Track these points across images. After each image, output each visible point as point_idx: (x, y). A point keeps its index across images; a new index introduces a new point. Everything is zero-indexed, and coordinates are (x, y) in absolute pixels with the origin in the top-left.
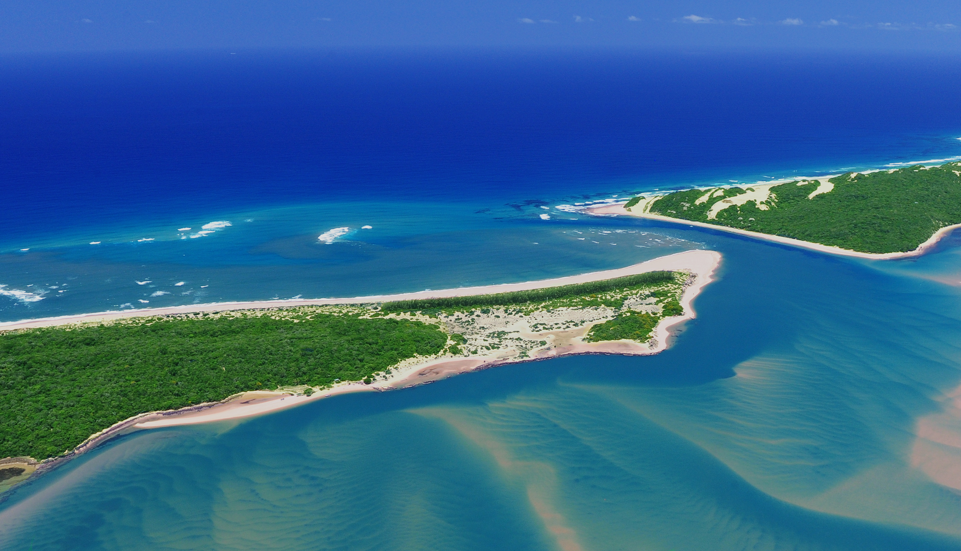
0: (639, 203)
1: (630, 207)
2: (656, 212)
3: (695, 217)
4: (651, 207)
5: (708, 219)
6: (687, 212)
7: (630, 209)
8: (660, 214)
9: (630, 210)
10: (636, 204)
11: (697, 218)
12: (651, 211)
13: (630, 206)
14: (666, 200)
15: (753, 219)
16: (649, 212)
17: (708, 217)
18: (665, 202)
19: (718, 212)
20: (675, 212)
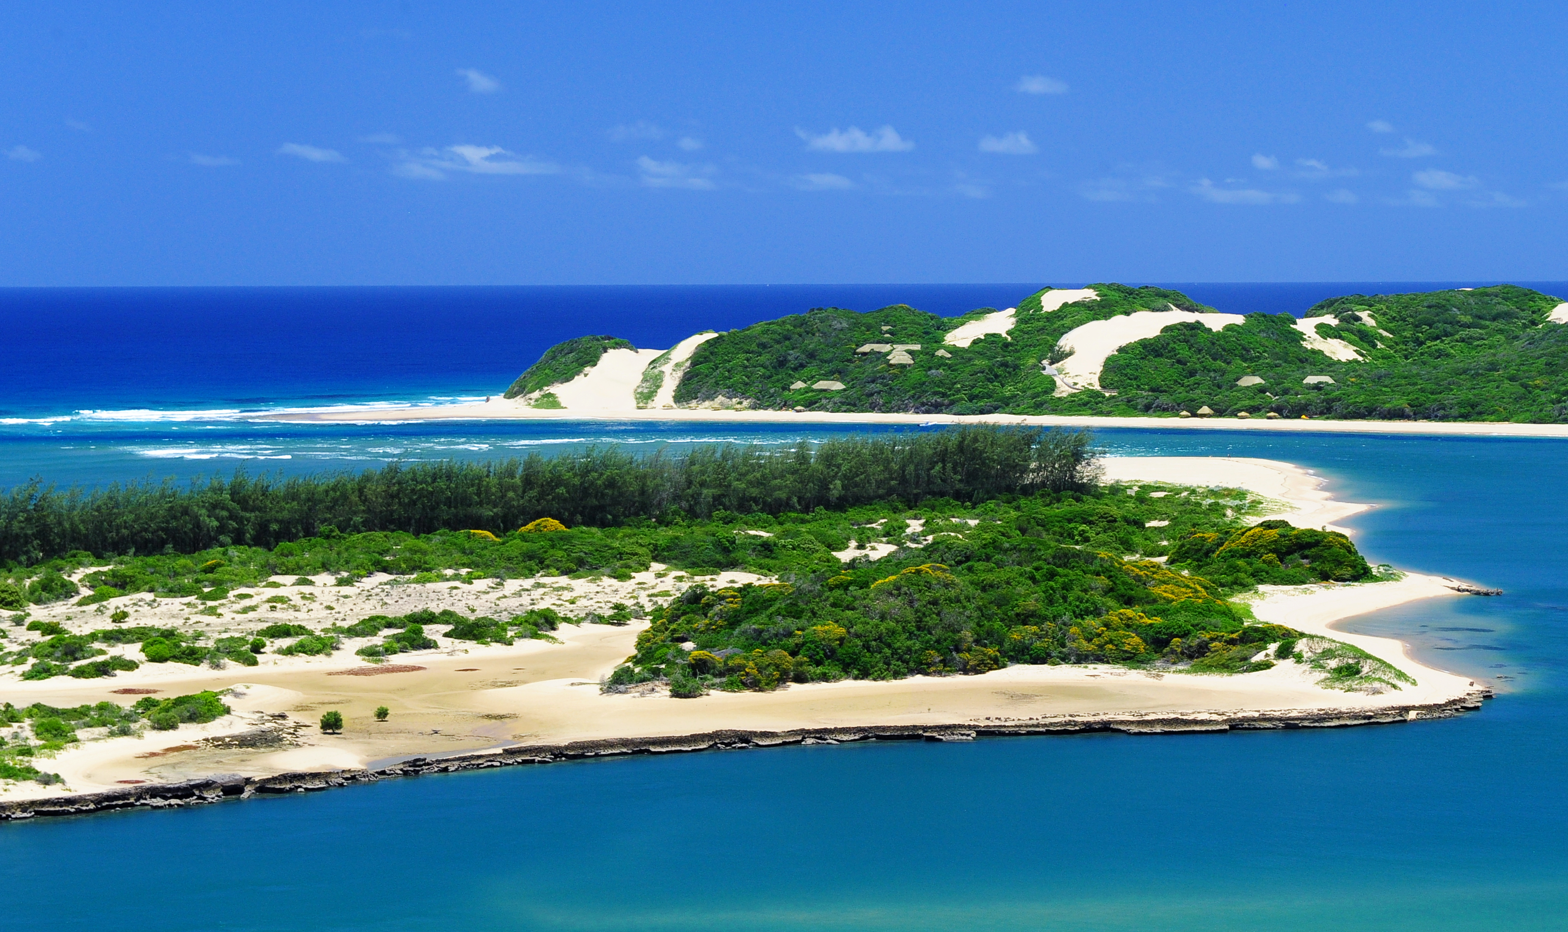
0: (600, 363)
1: (548, 389)
2: (720, 398)
3: (976, 391)
4: (680, 374)
5: (1056, 394)
6: (916, 375)
7: (550, 395)
8: (746, 403)
9: (551, 402)
10: (587, 369)
11: (990, 396)
12: (683, 395)
13: (550, 383)
14: (764, 339)
15: (1327, 379)
16: (671, 401)
17: (1053, 383)
18: (763, 346)
19: (1108, 359)
20: (838, 386)
